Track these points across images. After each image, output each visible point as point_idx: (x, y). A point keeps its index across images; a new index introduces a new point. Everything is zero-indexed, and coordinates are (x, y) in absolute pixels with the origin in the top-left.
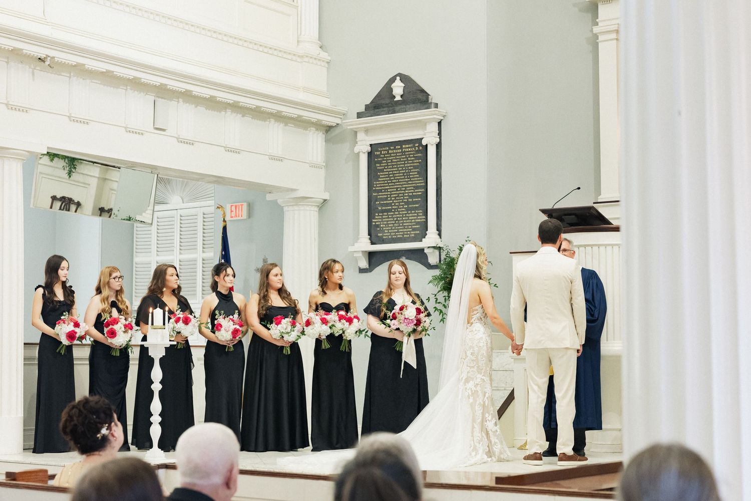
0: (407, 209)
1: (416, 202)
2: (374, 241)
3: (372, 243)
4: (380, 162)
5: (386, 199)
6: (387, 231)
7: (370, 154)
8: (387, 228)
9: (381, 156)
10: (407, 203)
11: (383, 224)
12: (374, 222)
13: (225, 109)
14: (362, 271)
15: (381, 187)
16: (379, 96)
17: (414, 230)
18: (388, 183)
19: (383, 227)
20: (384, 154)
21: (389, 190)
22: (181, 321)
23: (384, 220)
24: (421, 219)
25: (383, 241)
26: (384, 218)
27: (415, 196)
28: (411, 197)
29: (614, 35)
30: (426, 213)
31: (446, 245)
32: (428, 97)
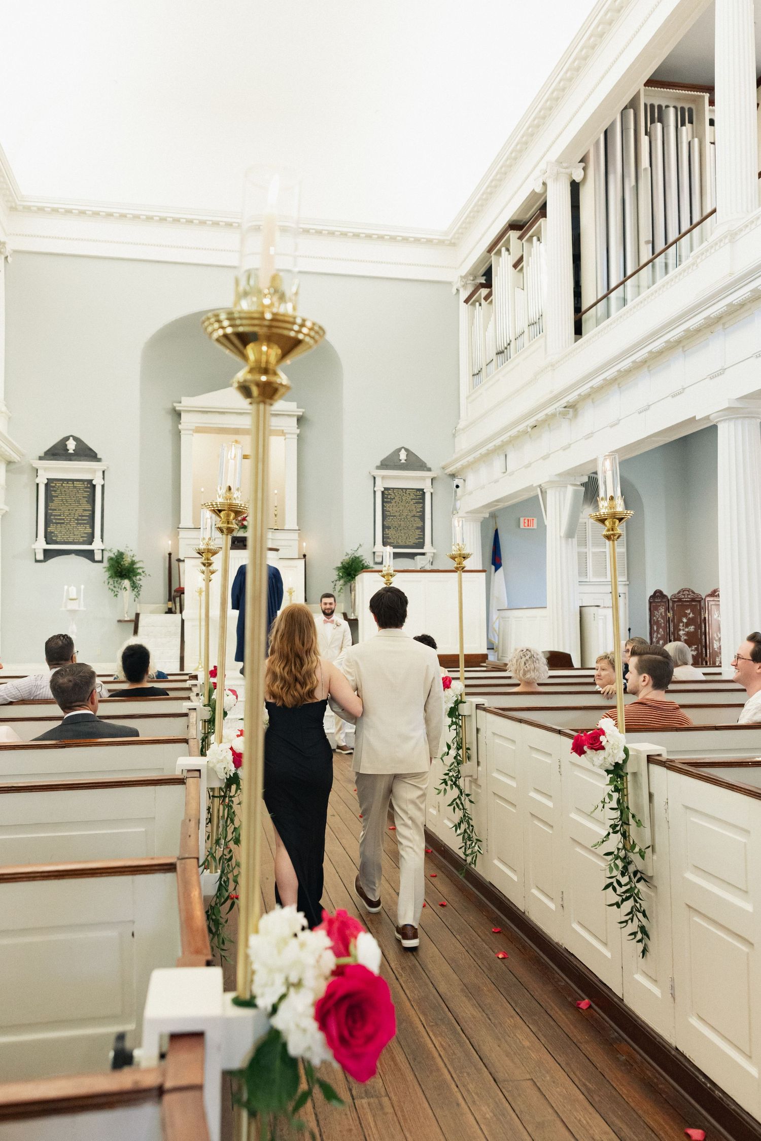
0: (77, 524)
1: (84, 520)
2: (49, 542)
3: (47, 543)
4: (55, 491)
5: (60, 515)
7: (47, 485)
8: (61, 535)
9: (56, 487)
10: (77, 520)
11: (57, 532)
12: (49, 530)
14: (37, 561)
15: (57, 507)
16: (54, 447)
17: (82, 537)
18: (62, 505)
19: (57, 534)
20: (58, 486)
21: (62, 510)
23: (57, 529)
24: (89, 530)
25: (56, 543)
27: (83, 516)
28: (80, 516)
29: (191, 432)
30: (93, 527)
31: (108, 548)
32: (96, 454)
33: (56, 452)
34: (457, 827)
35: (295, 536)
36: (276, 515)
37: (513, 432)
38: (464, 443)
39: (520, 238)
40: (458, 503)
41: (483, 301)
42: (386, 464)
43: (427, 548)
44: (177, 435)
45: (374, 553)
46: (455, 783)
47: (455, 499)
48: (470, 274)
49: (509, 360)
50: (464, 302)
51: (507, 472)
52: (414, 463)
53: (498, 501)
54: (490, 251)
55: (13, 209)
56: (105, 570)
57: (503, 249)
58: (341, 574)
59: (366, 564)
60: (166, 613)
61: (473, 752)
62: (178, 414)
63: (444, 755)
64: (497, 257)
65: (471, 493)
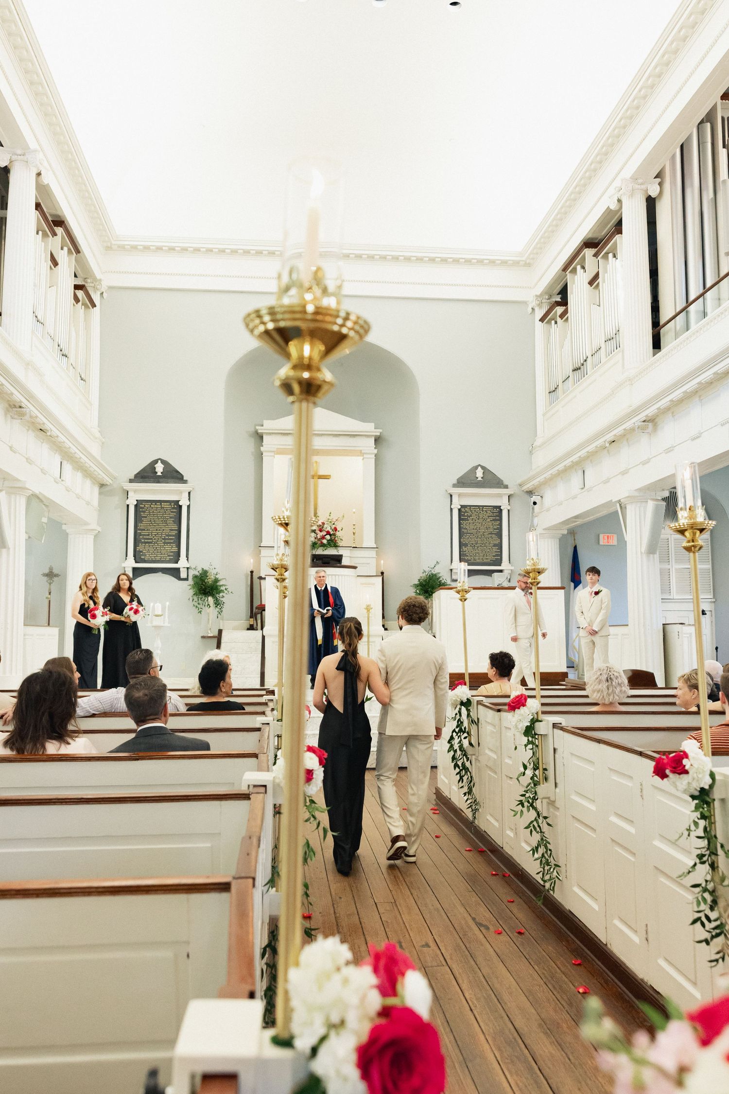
0: (164, 543)
1: (171, 539)
2: (138, 561)
3: (136, 562)
4: (144, 512)
5: (148, 535)
7: (136, 506)
8: (149, 554)
9: (145, 508)
10: (165, 539)
11: (145, 551)
13: (78, 470)
15: (145, 527)
16: (143, 470)
18: (150, 526)
19: (145, 553)
20: (147, 507)
21: (150, 530)
22: (133, 611)
23: (146, 548)
24: (175, 549)
25: (145, 561)
27: (171, 535)
28: (167, 535)
29: (272, 454)
30: (179, 546)
31: (193, 567)
32: (183, 476)
33: (145, 474)
34: (535, 850)
35: (373, 553)
36: (354, 534)
37: (591, 448)
38: (541, 459)
39: (596, 255)
40: (536, 520)
41: (559, 319)
42: (462, 482)
43: (505, 565)
44: (259, 457)
45: (451, 570)
46: (532, 805)
47: (533, 515)
48: (546, 293)
49: (586, 376)
50: (540, 320)
51: (586, 488)
52: (491, 481)
53: (576, 517)
54: (565, 269)
55: (108, 248)
56: (190, 587)
57: (579, 267)
58: (418, 591)
59: (443, 581)
60: (248, 629)
61: (550, 773)
62: (260, 437)
63: (520, 775)
64: (571, 274)
65: (548, 510)
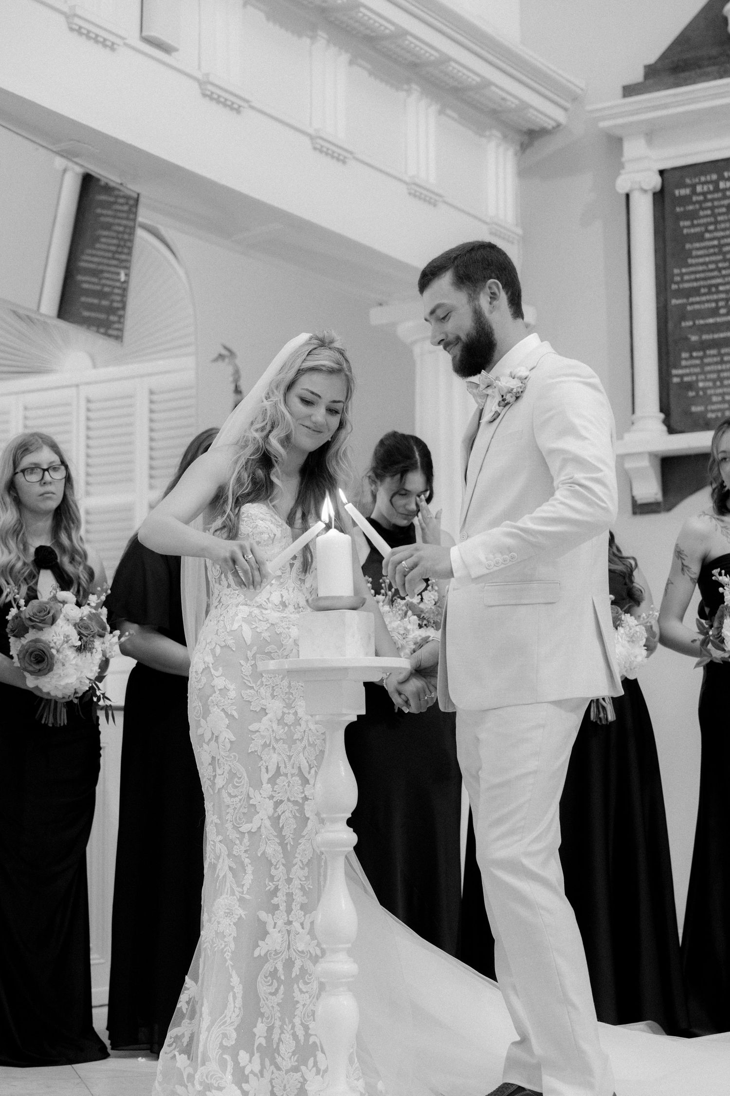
2: (677, 425)
3: (671, 431)
4: (693, 216)
5: (714, 312)
6: (720, 399)
7: (660, 197)
8: (720, 391)
9: (695, 198)
11: (706, 380)
12: (677, 376)
14: (638, 507)
15: (696, 280)
16: (683, 41)
18: (719, 270)
19: (704, 389)
20: (704, 194)
21: (721, 288)
23: (708, 368)
25: (707, 427)
26: (709, 364)
